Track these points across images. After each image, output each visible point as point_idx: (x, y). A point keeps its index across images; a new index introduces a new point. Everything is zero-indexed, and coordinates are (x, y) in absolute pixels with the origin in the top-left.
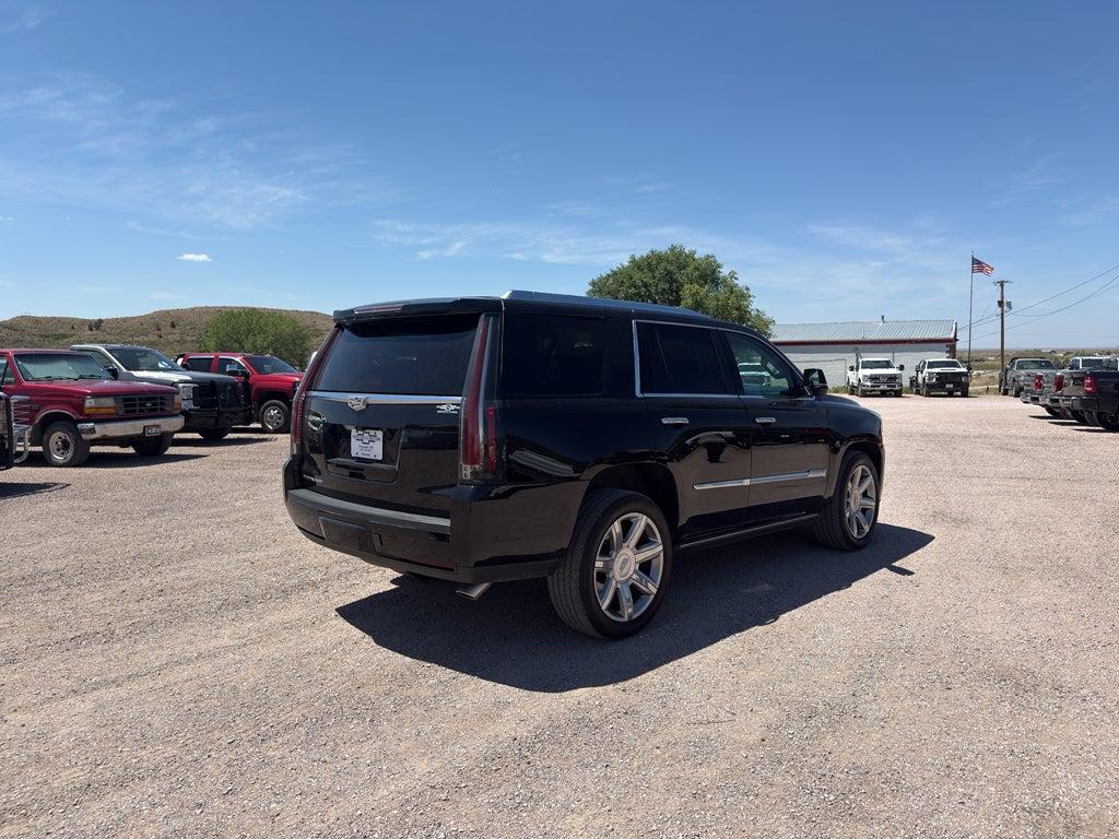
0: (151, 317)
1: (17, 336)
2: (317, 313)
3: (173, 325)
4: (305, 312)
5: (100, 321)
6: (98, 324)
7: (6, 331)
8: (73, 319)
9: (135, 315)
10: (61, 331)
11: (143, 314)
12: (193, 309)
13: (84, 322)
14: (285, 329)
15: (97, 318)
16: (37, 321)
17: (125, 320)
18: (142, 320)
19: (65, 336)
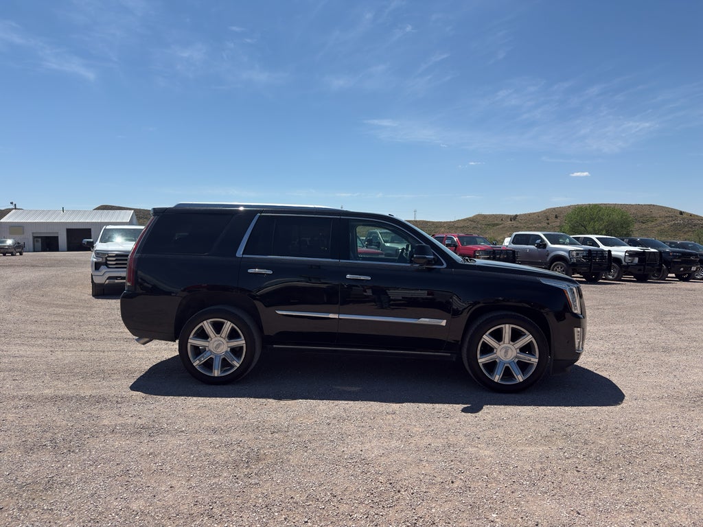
0: (544, 212)
1: (474, 225)
2: (654, 205)
3: (556, 217)
4: (645, 205)
5: (516, 216)
6: (515, 218)
7: (470, 222)
8: (502, 215)
9: (534, 212)
10: (496, 222)
11: (540, 211)
12: (569, 207)
13: (508, 216)
14: (615, 217)
15: (515, 214)
16: (485, 217)
17: (529, 215)
18: (538, 214)
19: (497, 225)
